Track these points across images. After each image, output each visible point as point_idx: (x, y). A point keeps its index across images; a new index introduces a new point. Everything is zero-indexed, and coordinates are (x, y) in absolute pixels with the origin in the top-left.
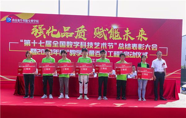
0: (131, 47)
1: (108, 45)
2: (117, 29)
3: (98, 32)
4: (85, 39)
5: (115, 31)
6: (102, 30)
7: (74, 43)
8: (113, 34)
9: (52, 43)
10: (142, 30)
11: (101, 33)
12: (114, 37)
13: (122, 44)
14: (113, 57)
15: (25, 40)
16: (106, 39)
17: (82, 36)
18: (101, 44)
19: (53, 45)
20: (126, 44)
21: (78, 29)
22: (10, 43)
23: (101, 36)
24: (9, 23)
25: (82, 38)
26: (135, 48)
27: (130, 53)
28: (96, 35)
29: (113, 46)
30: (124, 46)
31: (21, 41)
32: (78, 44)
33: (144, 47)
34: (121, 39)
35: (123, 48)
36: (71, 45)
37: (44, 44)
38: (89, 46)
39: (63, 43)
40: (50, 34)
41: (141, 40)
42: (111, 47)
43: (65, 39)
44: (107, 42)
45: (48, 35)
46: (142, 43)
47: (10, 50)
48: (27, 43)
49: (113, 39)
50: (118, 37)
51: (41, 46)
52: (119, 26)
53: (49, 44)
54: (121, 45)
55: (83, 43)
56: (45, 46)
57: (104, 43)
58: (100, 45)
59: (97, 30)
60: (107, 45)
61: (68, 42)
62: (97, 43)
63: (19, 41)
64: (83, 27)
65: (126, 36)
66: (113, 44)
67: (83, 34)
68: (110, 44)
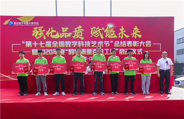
0: (127, 45)
1: (105, 44)
2: (112, 28)
3: (95, 32)
4: (82, 38)
5: (110, 30)
6: (98, 29)
7: (72, 42)
8: (109, 33)
9: (52, 44)
10: (136, 28)
11: (97, 32)
12: (109, 35)
13: (118, 41)
14: (109, 54)
15: (26, 42)
16: (102, 37)
17: (80, 36)
18: (98, 42)
19: (53, 45)
20: (121, 41)
21: (76, 29)
22: (12, 44)
23: (98, 34)
24: (11, 26)
25: (80, 37)
26: (130, 45)
27: (125, 50)
28: (93, 35)
29: (109, 44)
30: (120, 44)
31: (23, 43)
32: (76, 43)
33: (138, 43)
34: (116, 37)
35: (119, 45)
36: (70, 45)
37: (45, 45)
38: (87, 45)
39: (62, 43)
40: (50, 35)
41: (136, 37)
42: (108, 45)
43: (64, 39)
44: (103, 40)
45: (48, 36)
46: (136, 40)
47: (13, 52)
48: (29, 44)
49: (109, 37)
50: (114, 35)
51: (41, 46)
52: (114, 25)
53: (49, 44)
54: (116, 43)
55: (81, 42)
56: (45, 46)
57: (100, 41)
58: (97, 44)
59: (94, 29)
60: (103, 43)
61: (67, 42)
62: (94, 42)
63: (21, 43)
64: (80, 27)
65: (121, 34)
66: (109, 42)
67: (80, 33)
68: (107, 42)
